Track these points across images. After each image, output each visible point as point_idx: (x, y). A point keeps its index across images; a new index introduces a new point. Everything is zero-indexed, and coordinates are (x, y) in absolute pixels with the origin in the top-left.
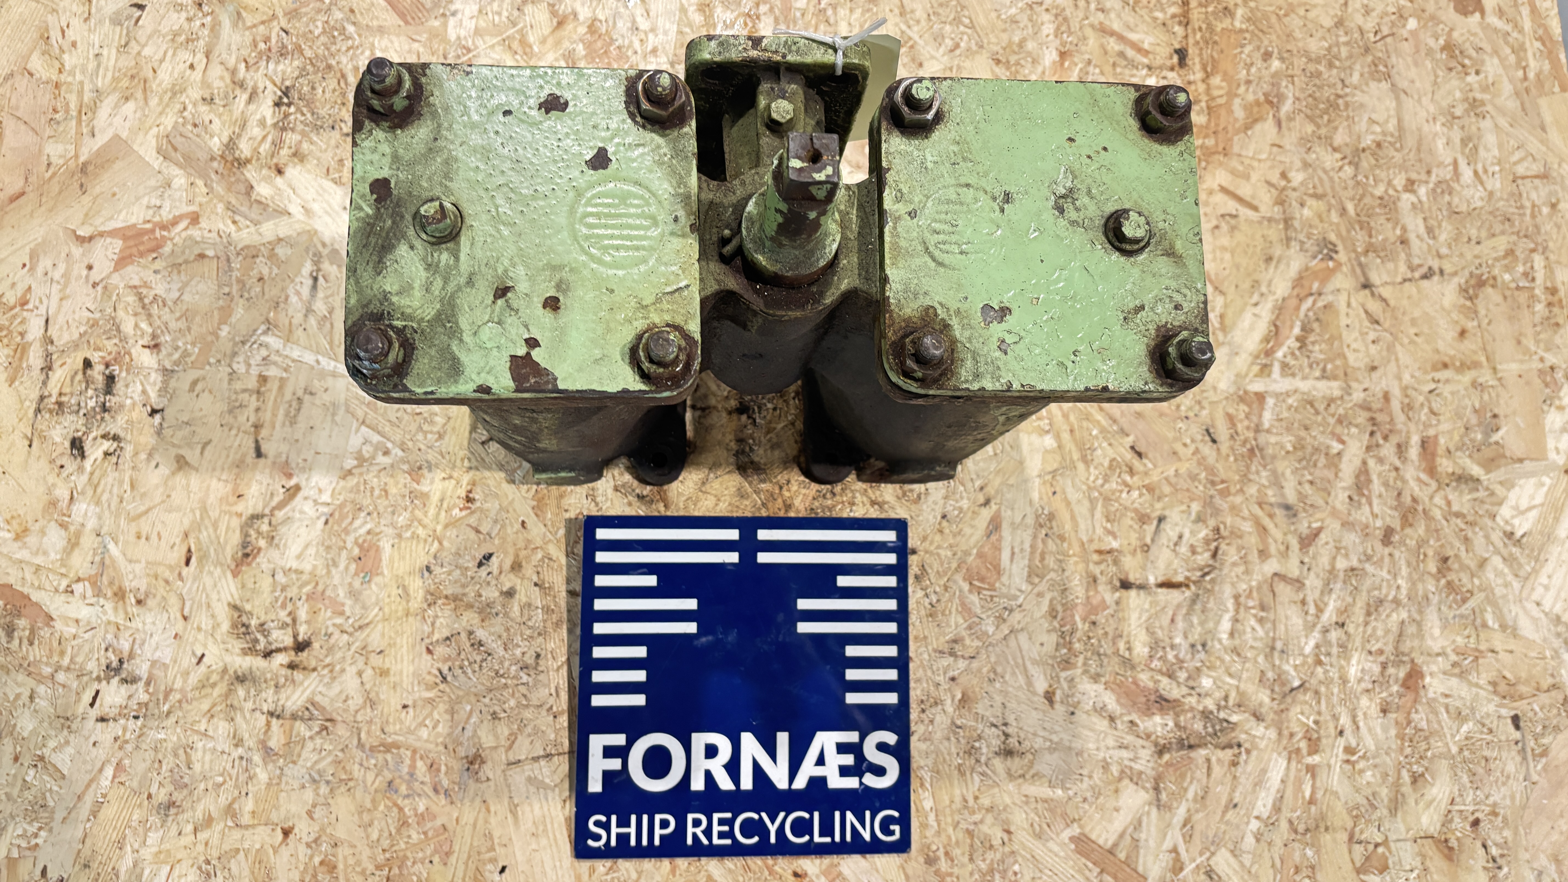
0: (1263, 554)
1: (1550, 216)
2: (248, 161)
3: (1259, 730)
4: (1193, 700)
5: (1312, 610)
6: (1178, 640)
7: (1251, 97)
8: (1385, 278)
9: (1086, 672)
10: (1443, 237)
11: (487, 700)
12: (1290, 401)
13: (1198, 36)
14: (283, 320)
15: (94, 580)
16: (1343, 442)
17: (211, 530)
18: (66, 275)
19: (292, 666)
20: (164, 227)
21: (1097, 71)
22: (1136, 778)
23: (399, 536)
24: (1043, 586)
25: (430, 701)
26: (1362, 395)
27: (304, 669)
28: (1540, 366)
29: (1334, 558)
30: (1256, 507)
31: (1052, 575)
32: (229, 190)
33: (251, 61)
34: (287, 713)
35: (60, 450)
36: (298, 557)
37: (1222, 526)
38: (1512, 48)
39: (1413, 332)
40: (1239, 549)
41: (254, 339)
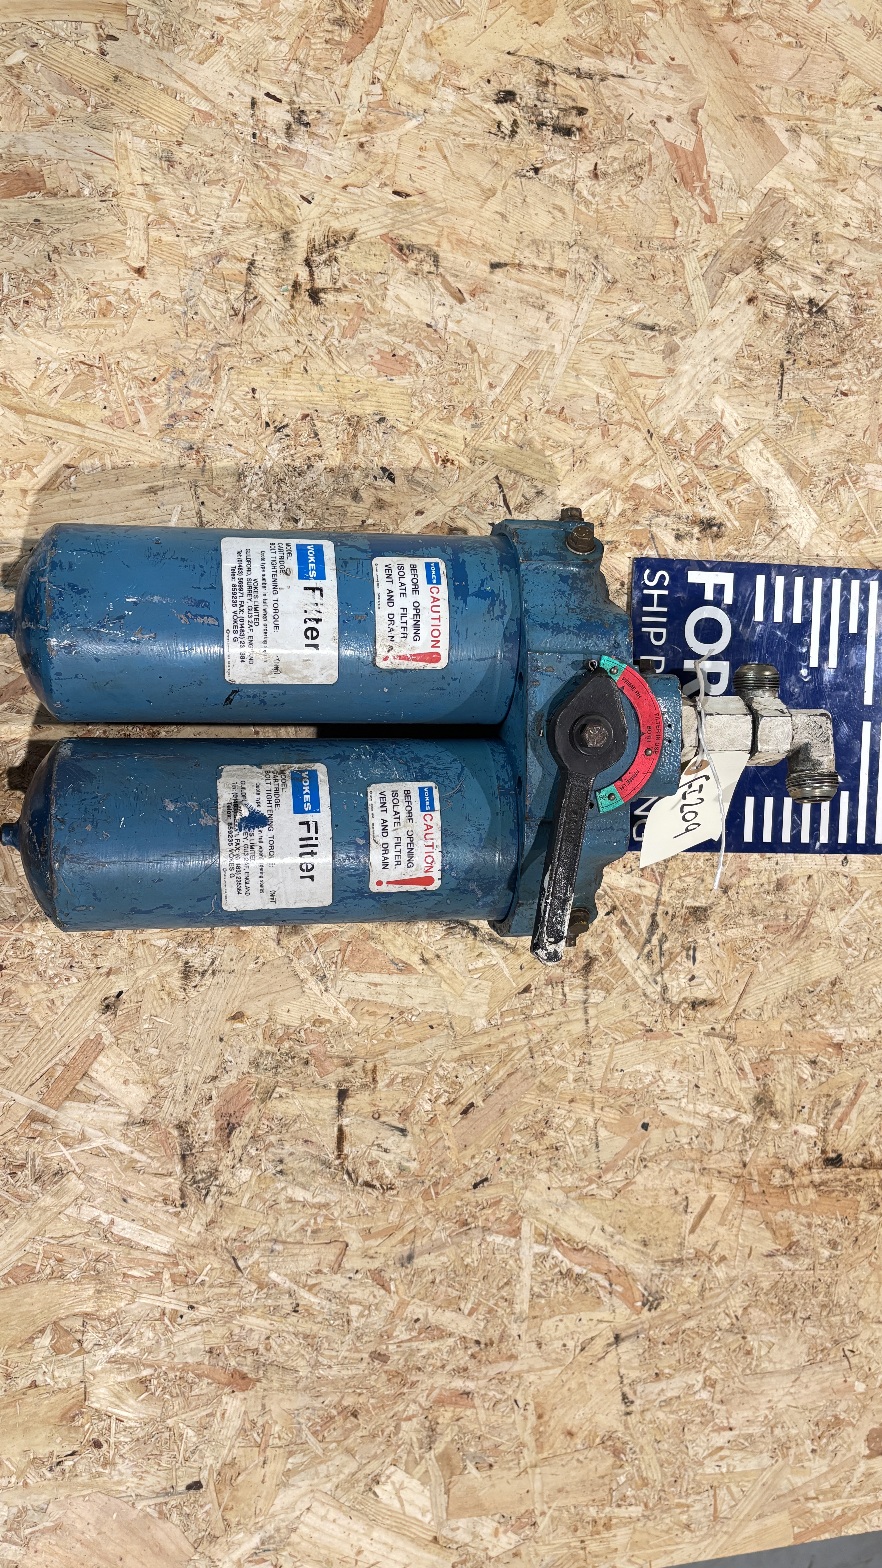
1: (678, 1523)
2: (761, 271)
3: (197, 1226)
4: (229, 1160)
5: (311, 1282)
6: (287, 1146)
7: (796, 1228)
8: (625, 1357)
9: (261, 1053)
10: (661, 1415)
12: (511, 1262)
13: (853, 1178)
14: (615, 295)
15: (383, 104)
16: (470, 1314)
17: (425, 216)
18: (663, 97)
19: (296, 285)
20: (703, 190)
21: (823, 1079)
22: (156, 1100)
24: (344, 1013)
25: (258, 415)
26: (515, 1333)
27: (293, 297)
28: (537, 1512)
29: (360, 1304)
30: (412, 1227)
31: (354, 1023)
32: (736, 253)
33: (850, 280)
34: (252, 279)
35: (505, 81)
36: (397, 297)
37: (395, 1192)
38: (836, 1486)
39: (573, 1385)
40: (371, 1208)
41: (600, 267)
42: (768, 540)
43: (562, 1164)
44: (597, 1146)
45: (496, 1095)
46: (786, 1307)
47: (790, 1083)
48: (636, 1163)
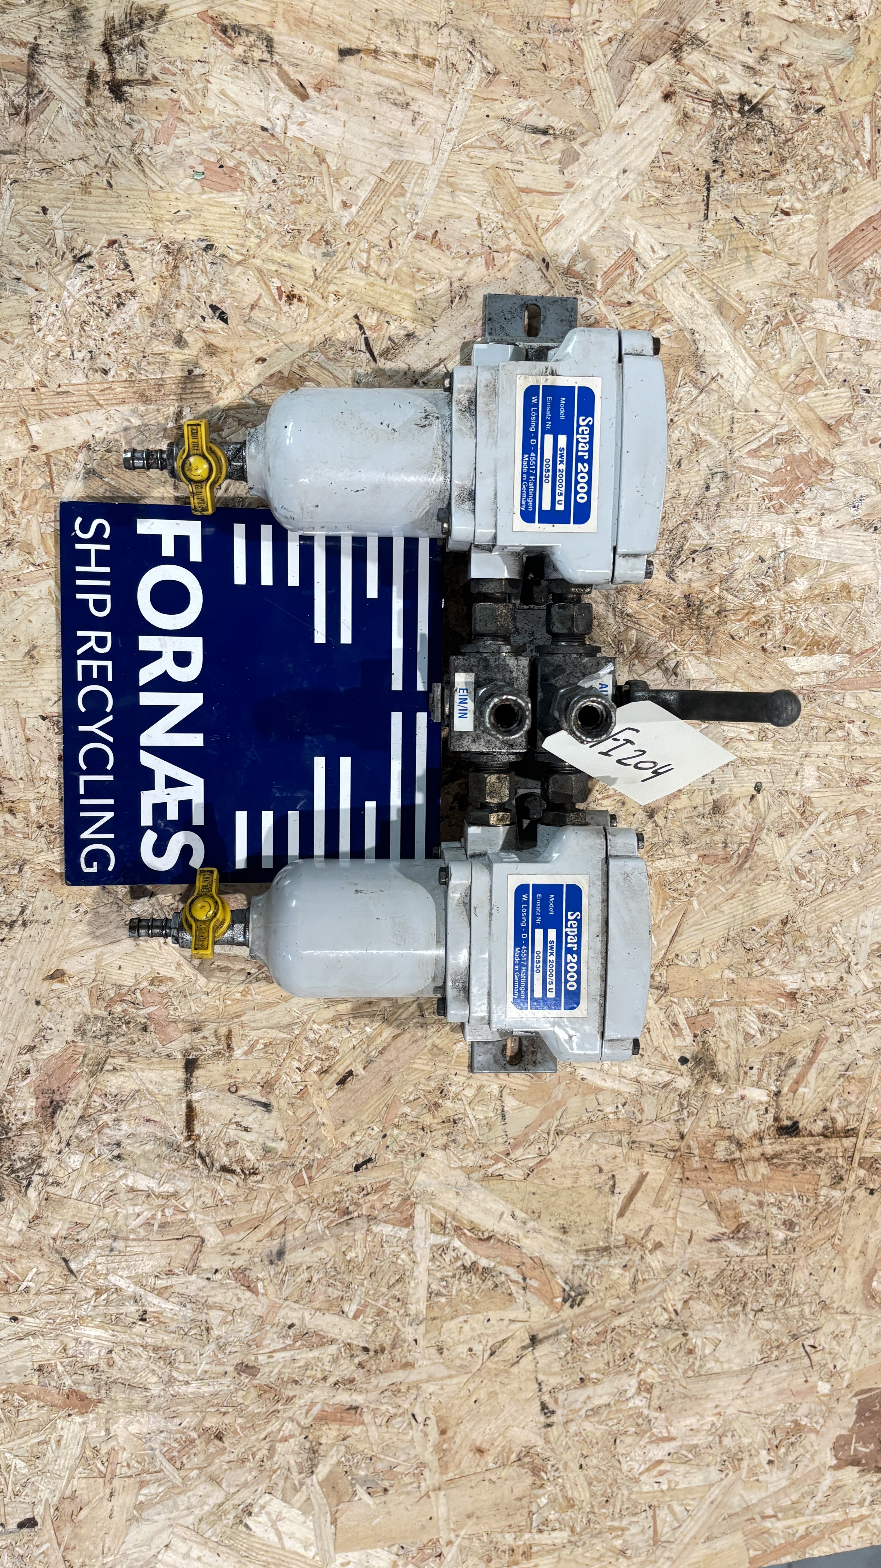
0: (227, 1226)
1: (611, 1549)
2: (679, 60)
3: (18, 1223)
4: (53, 1145)
5: (160, 1283)
6: (125, 1126)
7: (744, 1207)
8: (542, 1362)
9: (88, 1018)
10: (588, 1426)
11: (53, 309)
12: (403, 1256)
13: (812, 1148)
14: (498, 90)
16: (355, 1317)
19: (92, 76)
21: (775, 1035)
23: (248, 215)
25: (52, 242)
26: (410, 1338)
27: (89, 91)
28: (443, 1542)
29: (221, 1309)
30: (282, 1218)
32: (647, 37)
33: (790, 71)
34: (35, 68)
36: (223, 92)
37: (259, 1177)
38: (797, 1502)
39: (482, 1395)
40: (232, 1198)
41: (478, 55)
42: (695, 392)
43: (461, 1139)
44: (504, 1117)
45: (381, 1061)
46: (735, 1299)
47: (734, 1039)
48: (552, 1137)
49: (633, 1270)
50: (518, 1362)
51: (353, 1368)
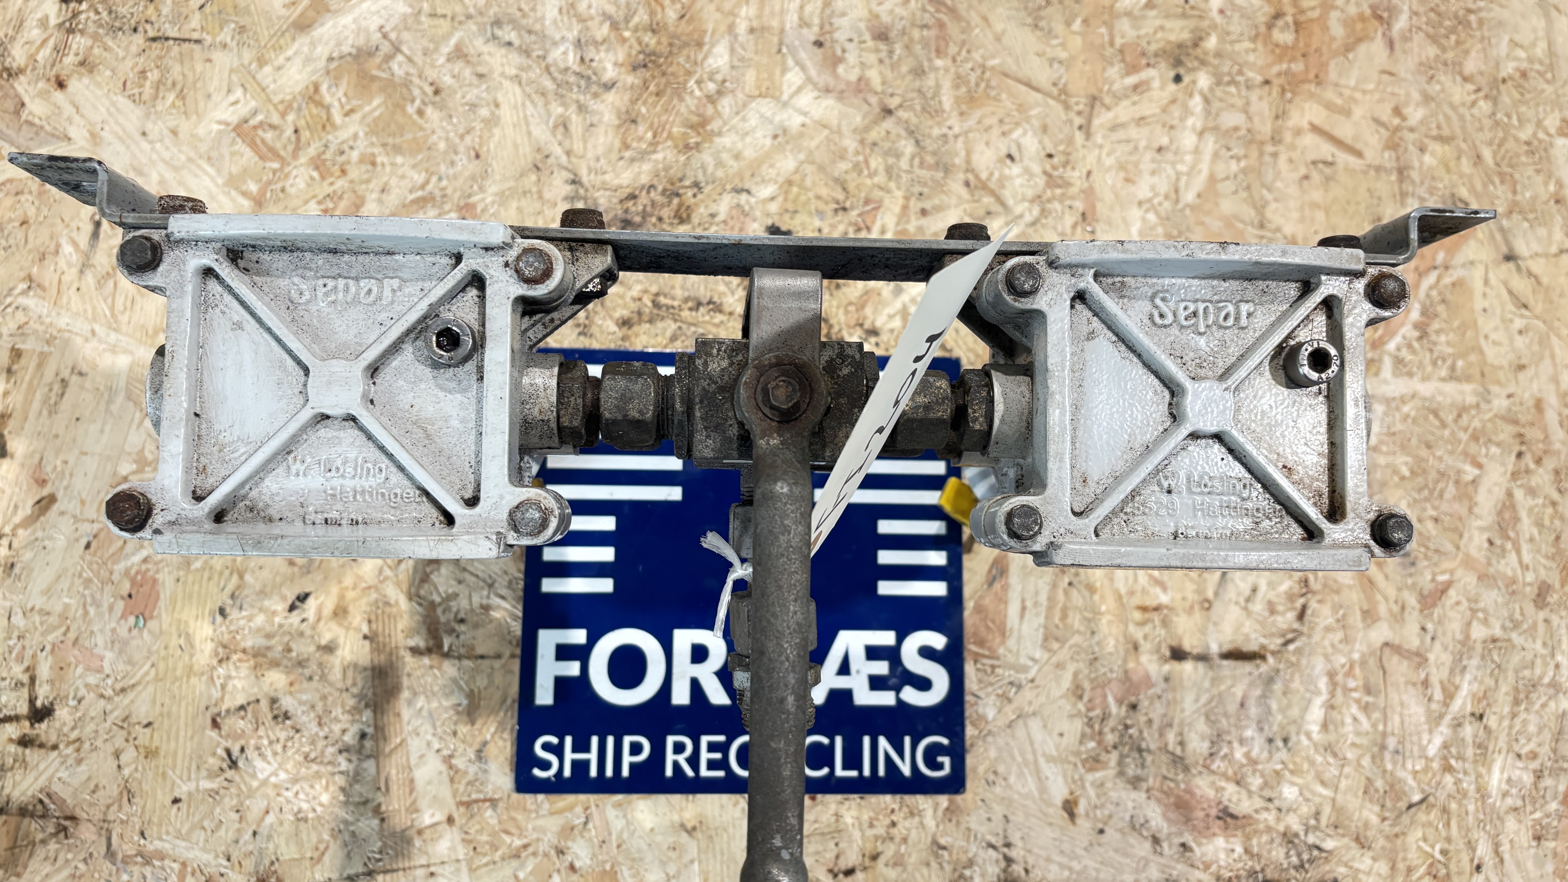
49: (1426, 141)
50: (1536, 277)
51: (1541, 470)
